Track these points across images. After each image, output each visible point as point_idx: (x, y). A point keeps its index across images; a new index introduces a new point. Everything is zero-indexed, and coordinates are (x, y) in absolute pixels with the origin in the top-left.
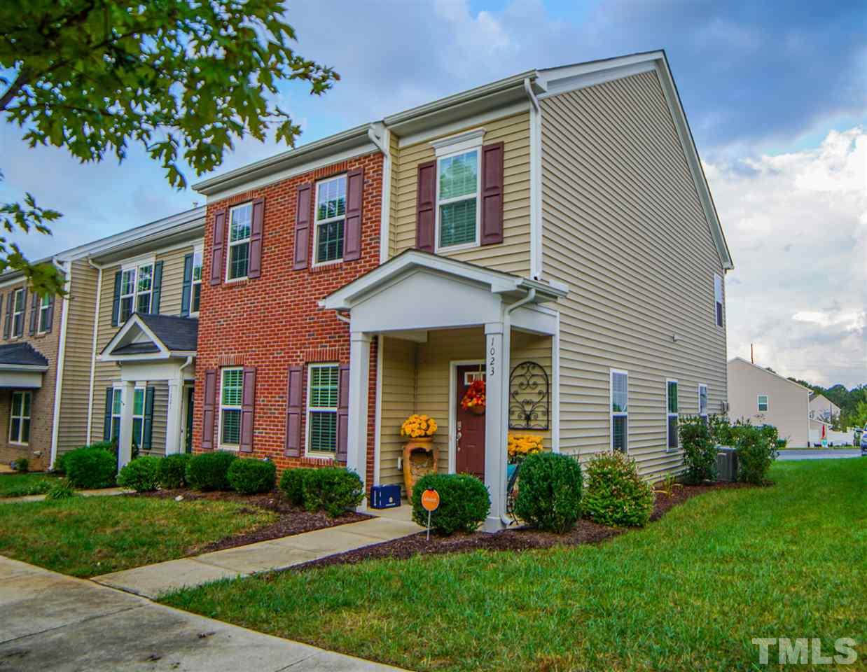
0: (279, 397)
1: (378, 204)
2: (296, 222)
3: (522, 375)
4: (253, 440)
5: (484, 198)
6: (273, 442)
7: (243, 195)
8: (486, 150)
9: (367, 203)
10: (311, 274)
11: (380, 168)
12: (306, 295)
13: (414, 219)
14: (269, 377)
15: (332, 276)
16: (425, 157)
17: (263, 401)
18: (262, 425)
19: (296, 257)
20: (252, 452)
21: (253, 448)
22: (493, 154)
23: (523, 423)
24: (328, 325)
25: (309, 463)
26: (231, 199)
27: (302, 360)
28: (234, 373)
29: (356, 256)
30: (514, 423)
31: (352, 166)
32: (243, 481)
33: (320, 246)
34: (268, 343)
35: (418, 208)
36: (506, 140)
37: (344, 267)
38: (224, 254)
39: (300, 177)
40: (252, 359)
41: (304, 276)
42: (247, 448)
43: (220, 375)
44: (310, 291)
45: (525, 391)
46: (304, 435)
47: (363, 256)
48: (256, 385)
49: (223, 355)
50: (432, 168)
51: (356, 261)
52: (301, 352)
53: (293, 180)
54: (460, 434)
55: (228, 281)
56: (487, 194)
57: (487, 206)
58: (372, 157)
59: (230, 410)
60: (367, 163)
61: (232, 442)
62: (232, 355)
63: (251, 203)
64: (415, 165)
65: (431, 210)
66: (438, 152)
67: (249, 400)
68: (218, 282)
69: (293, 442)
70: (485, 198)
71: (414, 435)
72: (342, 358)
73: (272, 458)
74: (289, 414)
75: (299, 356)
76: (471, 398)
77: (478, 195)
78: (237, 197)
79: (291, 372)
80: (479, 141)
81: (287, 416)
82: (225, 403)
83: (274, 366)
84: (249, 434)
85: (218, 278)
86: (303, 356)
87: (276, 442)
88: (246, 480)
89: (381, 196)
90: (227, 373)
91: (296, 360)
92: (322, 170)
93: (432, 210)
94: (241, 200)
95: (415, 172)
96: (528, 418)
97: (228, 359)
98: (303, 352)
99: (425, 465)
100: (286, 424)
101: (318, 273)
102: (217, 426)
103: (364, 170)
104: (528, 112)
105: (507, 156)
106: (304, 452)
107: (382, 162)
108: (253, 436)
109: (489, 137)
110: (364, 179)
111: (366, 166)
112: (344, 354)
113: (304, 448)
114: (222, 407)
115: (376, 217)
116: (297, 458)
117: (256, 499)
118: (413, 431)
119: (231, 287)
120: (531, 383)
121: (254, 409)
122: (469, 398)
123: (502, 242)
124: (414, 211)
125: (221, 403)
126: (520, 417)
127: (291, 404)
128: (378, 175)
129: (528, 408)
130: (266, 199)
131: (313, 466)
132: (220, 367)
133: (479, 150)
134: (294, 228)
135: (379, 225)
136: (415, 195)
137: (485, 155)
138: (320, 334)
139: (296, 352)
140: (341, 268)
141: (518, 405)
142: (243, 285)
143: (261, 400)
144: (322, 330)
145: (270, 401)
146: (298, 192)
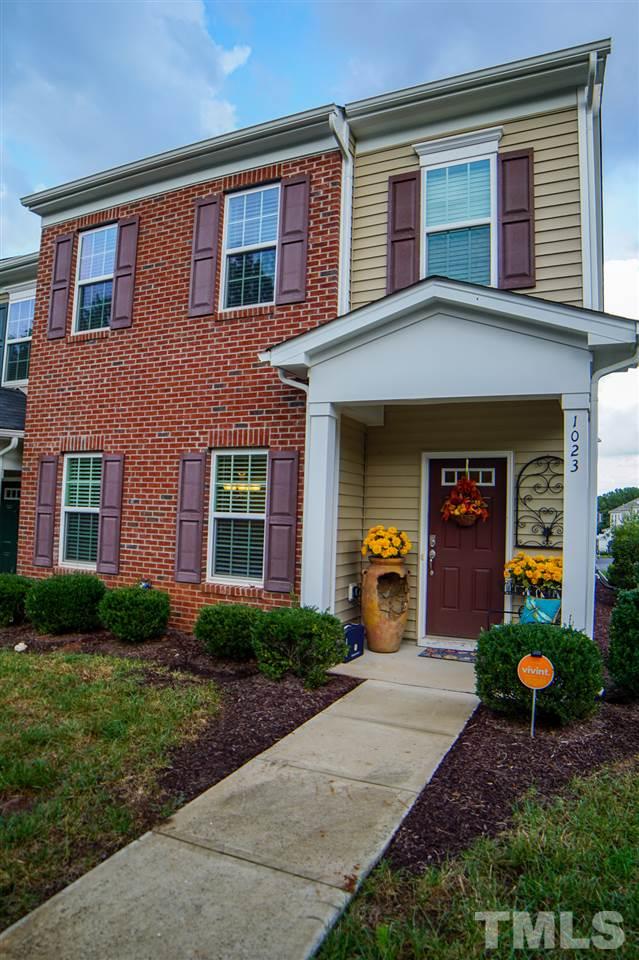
0: (163, 497)
1: (335, 224)
2: (193, 250)
3: (538, 475)
4: (119, 557)
5: (503, 226)
6: (154, 560)
7: (103, 213)
8: (504, 160)
9: (315, 223)
10: (219, 322)
11: (337, 174)
12: (210, 353)
13: (383, 251)
14: (145, 469)
15: (256, 325)
16: (402, 167)
17: (136, 502)
18: (135, 536)
19: (193, 299)
20: (119, 574)
21: (119, 568)
22: (516, 166)
23: (540, 540)
24: (250, 395)
25: (216, 592)
26: (82, 220)
27: (205, 445)
28: (85, 461)
29: (297, 297)
30: (523, 540)
31: (290, 171)
32: (130, 622)
33: (230, 285)
34: (144, 419)
35: (389, 237)
36: (536, 146)
37: (276, 313)
38: (70, 295)
39: (198, 188)
40: (116, 442)
41: (207, 326)
42: (111, 568)
43: (62, 465)
44: (216, 346)
45: (542, 496)
46: (206, 552)
47: (309, 296)
48: (124, 480)
49: (69, 436)
50: (413, 183)
51: (297, 303)
52: (201, 433)
53: (187, 191)
54: (433, 552)
55: (74, 332)
56: (508, 219)
57: (508, 236)
58: (323, 159)
59: (76, 514)
60: (315, 167)
61: (80, 559)
62: (84, 437)
63: (116, 225)
64: (385, 177)
65: (413, 239)
66: (423, 160)
67: (112, 499)
68: (61, 333)
69: (188, 560)
70: (504, 224)
71: (385, 555)
72: (275, 443)
73: (152, 583)
74: (181, 521)
75: (198, 439)
76: (457, 503)
77: (493, 220)
78: (91, 217)
79: (184, 461)
80: (494, 146)
81: (178, 523)
82: (70, 503)
83: (155, 452)
84: (112, 549)
85: (60, 329)
86: (205, 439)
87: (160, 560)
88: (134, 622)
89: (338, 212)
90: (73, 461)
91: (194, 445)
92: (238, 177)
93: (415, 239)
94: (97, 222)
95: (385, 187)
96: (548, 533)
97: (78, 442)
98: (205, 433)
99: (386, 595)
100: (177, 535)
101: (232, 321)
102: (58, 536)
103: (311, 177)
104: (575, 109)
105: (537, 169)
106: (205, 576)
107: (340, 166)
108: (120, 551)
109: (508, 141)
110: (310, 189)
111: (314, 171)
112: (276, 436)
113: (205, 570)
114: (64, 509)
115: (331, 243)
116: (195, 585)
117: (148, 649)
118: (383, 549)
119: (81, 341)
120: (551, 485)
121: (122, 512)
122: (452, 503)
123: (533, 287)
124: (384, 240)
125: (63, 503)
126: (534, 532)
127: (185, 507)
128: (333, 184)
129: (548, 520)
130: (140, 218)
131: (222, 596)
132: (63, 453)
133: (493, 159)
134: (189, 259)
135: (337, 254)
136: (384, 218)
137: (503, 166)
138: (235, 408)
139: (194, 434)
140: (272, 314)
141: (532, 514)
142: (103, 338)
143: (131, 501)
144: (238, 402)
145: (147, 502)
146: (196, 208)
